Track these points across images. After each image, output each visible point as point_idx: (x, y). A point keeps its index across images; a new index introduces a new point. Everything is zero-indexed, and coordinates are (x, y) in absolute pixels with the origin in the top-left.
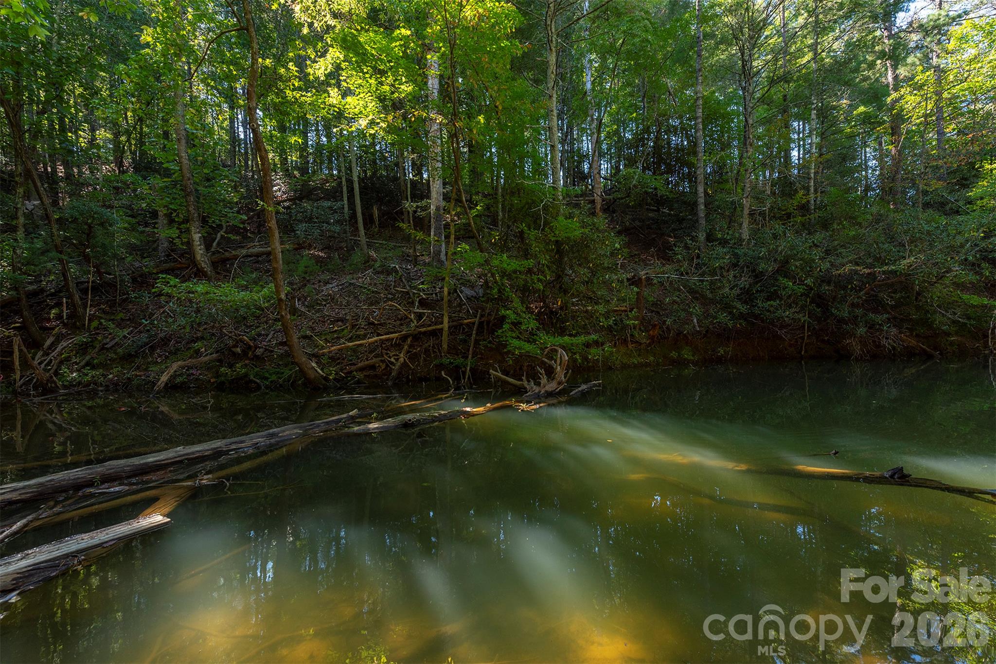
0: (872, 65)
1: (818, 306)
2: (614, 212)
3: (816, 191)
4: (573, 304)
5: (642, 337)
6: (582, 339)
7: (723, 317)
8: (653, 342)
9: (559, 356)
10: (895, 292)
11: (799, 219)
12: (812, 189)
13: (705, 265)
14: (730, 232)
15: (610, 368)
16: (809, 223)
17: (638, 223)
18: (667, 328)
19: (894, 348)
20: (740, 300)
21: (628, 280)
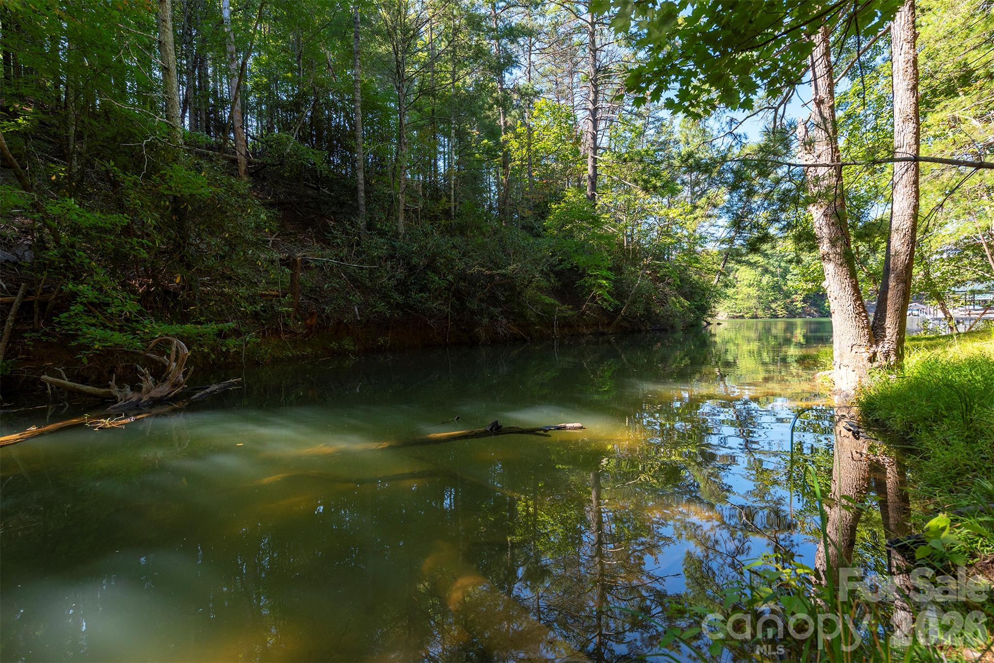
0: (491, 108)
1: (458, 299)
2: (264, 179)
3: (455, 200)
4: (204, 284)
5: (298, 326)
6: (212, 328)
7: (382, 306)
8: (311, 332)
9: (174, 349)
10: (506, 290)
11: (443, 222)
12: (453, 197)
13: (364, 252)
14: (388, 224)
15: (257, 364)
16: (451, 227)
17: (294, 198)
18: (326, 317)
19: (505, 335)
20: (397, 290)
21: (281, 260)
